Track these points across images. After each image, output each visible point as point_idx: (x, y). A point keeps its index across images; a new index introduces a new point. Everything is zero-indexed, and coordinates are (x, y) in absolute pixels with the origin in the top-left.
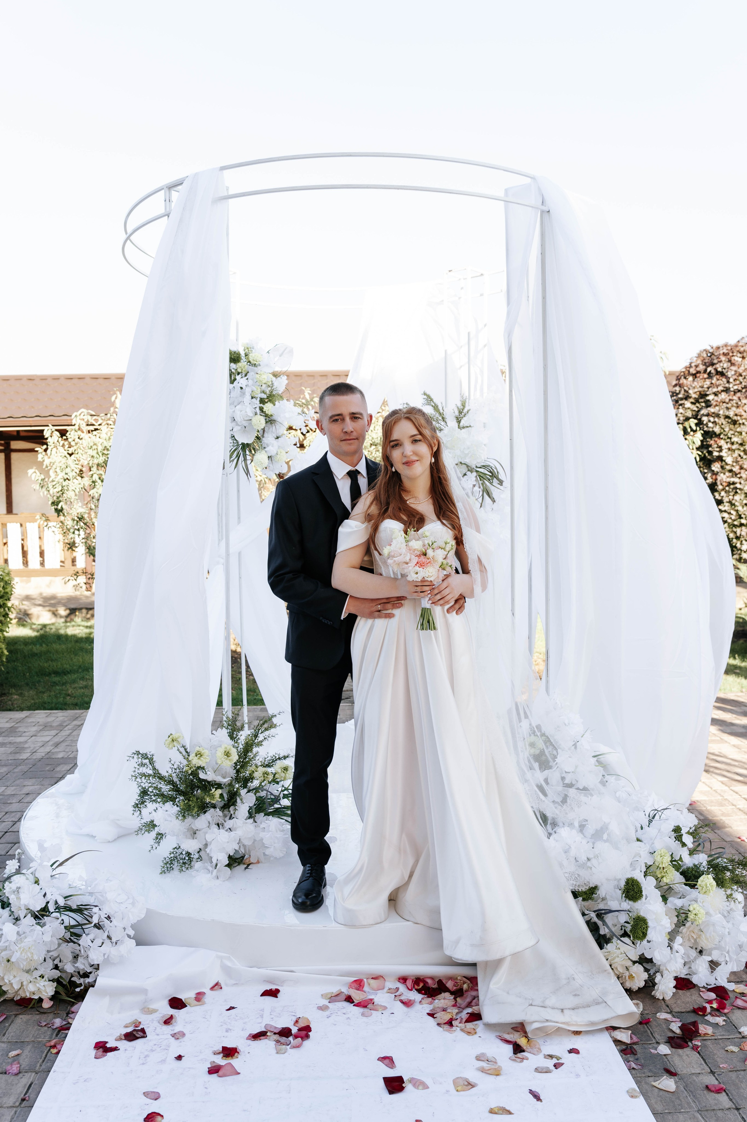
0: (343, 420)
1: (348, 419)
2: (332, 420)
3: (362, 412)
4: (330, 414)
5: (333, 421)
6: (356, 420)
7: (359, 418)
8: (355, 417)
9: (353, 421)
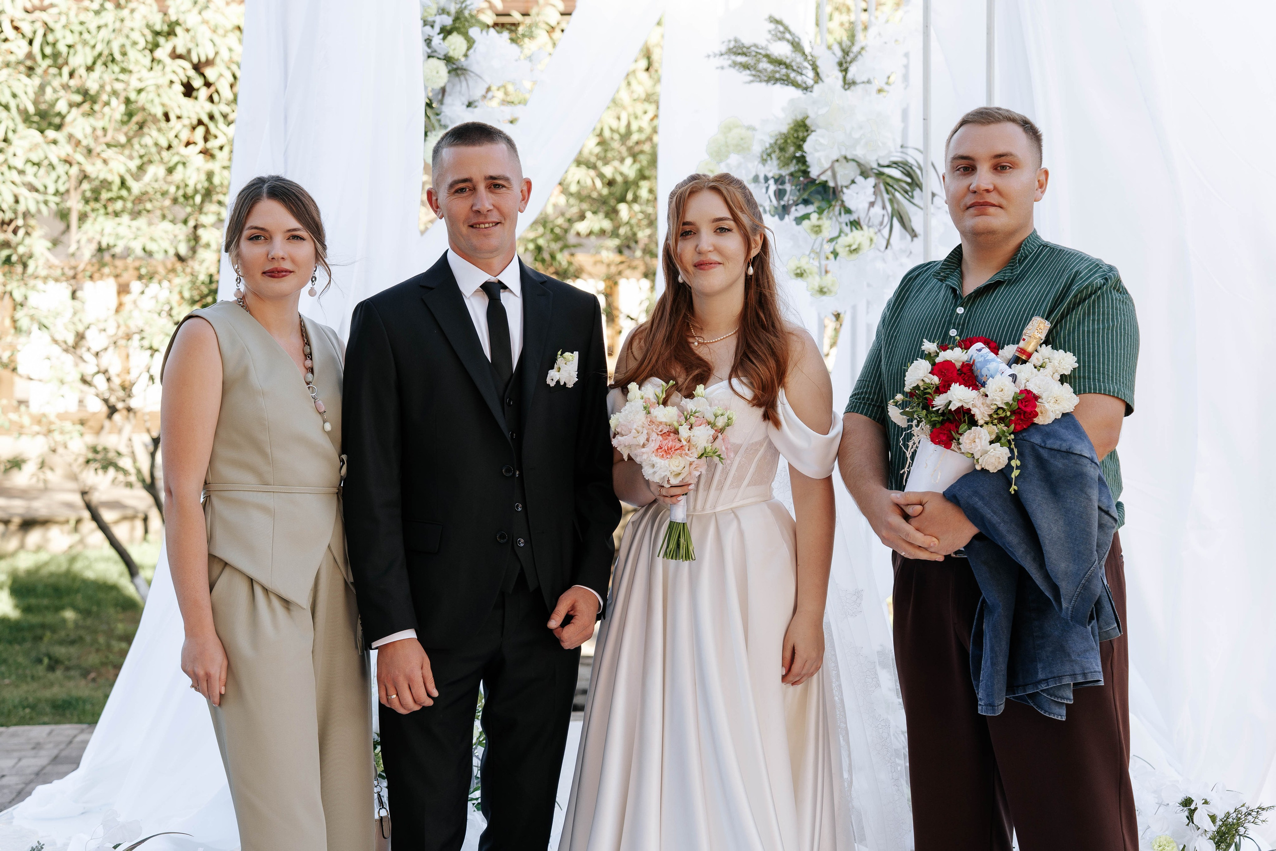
0: (474, 189)
1: (482, 187)
2: (453, 190)
3: (508, 175)
4: (450, 180)
5: (456, 191)
6: (498, 191)
7: (503, 186)
8: (495, 184)
9: (491, 192)
